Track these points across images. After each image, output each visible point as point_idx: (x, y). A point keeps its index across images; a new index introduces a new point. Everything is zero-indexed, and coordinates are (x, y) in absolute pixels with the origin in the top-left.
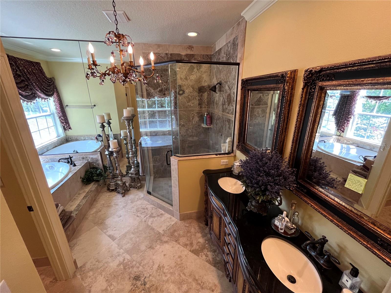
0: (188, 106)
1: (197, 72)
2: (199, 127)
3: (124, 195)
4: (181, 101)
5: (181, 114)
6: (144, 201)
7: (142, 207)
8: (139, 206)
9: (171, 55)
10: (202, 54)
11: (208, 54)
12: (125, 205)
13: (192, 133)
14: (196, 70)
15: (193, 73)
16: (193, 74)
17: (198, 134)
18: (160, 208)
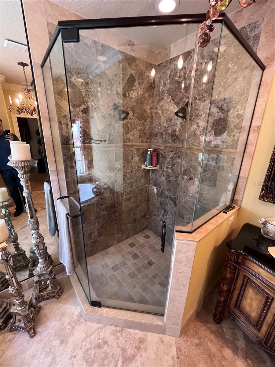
0: (127, 139)
1: (139, 88)
2: (139, 170)
3: (32, 331)
4: (118, 131)
5: (118, 152)
6: (88, 323)
7: (94, 344)
8: (84, 343)
9: (102, 47)
10: (146, 60)
11: (152, 63)
12: (49, 359)
13: (131, 179)
14: (138, 84)
15: (133, 88)
16: (134, 90)
17: (138, 179)
18: (131, 327)
